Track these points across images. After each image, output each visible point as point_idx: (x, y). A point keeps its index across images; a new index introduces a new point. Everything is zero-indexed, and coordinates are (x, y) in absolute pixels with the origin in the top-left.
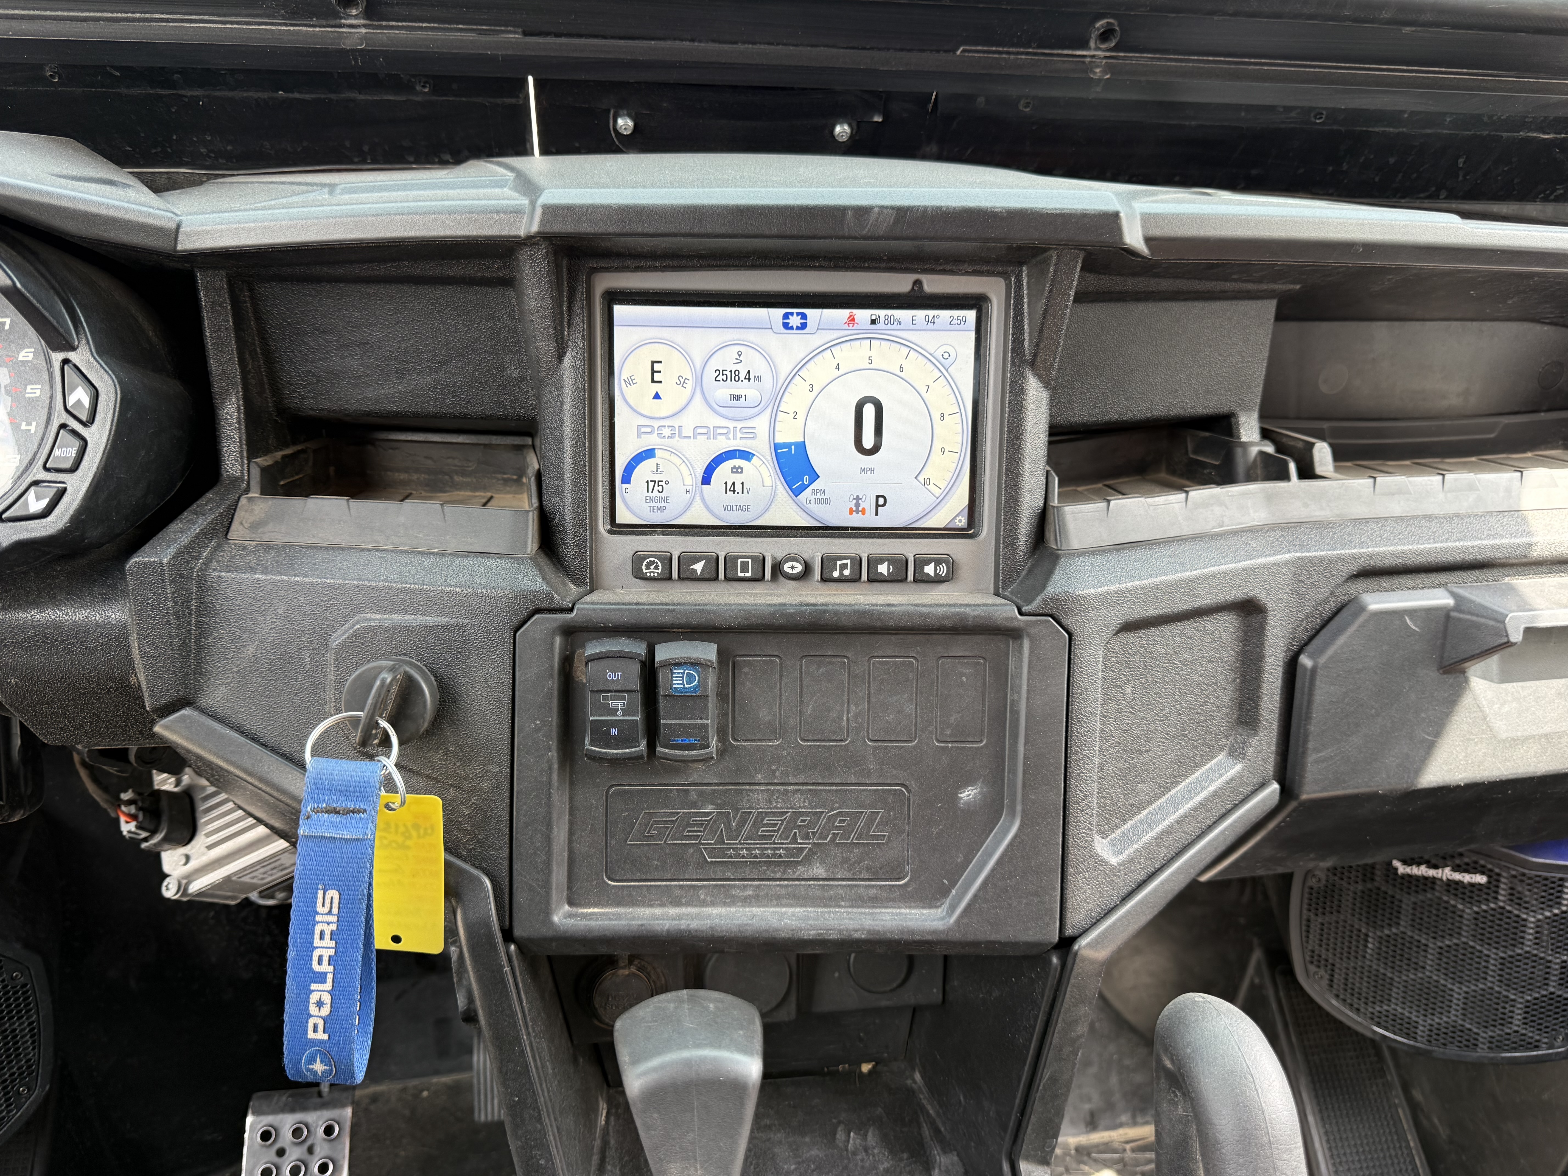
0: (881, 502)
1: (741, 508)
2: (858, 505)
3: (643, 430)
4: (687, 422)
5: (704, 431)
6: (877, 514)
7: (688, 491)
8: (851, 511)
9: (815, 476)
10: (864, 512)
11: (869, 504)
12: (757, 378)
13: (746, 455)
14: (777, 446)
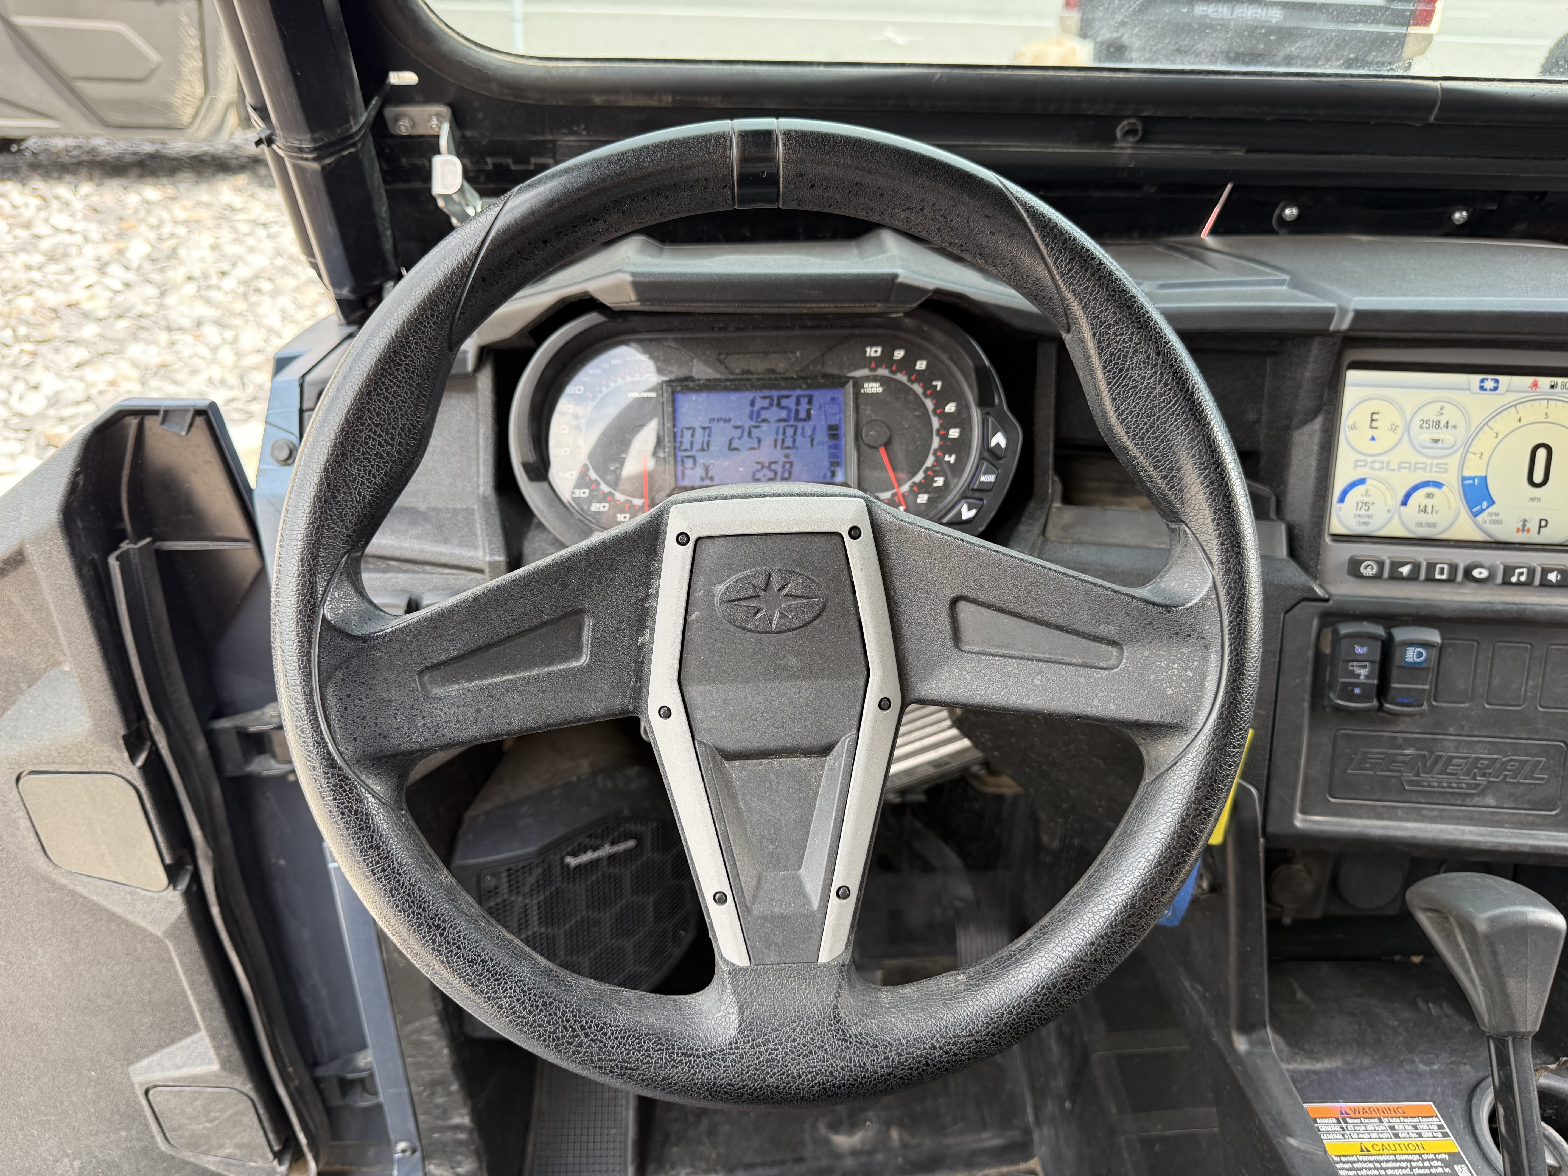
0: (1543, 524)
1: (1430, 525)
2: (1524, 525)
3: (1359, 463)
4: (1394, 459)
5: (1407, 465)
6: (1539, 532)
7: (1389, 511)
8: (1518, 530)
9: (1492, 502)
10: (1528, 531)
11: (1533, 526)
12: (1454, 427)
13: (1438, 485)
14: (1464, 479)
